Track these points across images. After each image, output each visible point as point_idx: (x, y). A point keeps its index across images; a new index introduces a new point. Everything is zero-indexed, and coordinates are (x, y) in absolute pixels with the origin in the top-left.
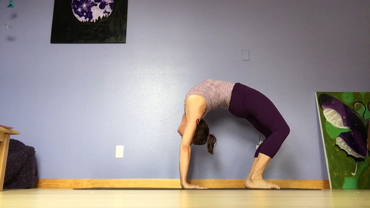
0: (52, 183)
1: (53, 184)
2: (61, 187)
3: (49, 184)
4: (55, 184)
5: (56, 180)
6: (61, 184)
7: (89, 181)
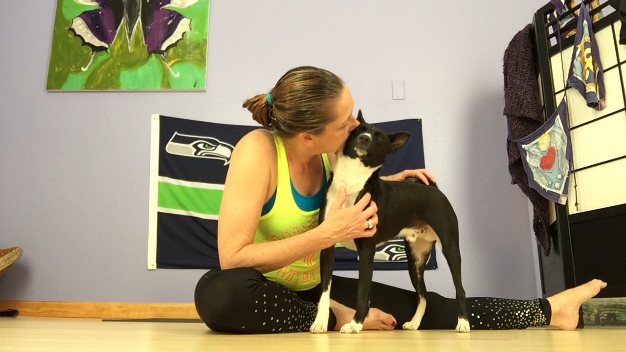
0: (56, 309)
1: (59, 311)
2: (72, 315)
3: (52, 311)
4: (62, 310)
5: (65, 304)
6: (73, 311)
7: (121, 307)
